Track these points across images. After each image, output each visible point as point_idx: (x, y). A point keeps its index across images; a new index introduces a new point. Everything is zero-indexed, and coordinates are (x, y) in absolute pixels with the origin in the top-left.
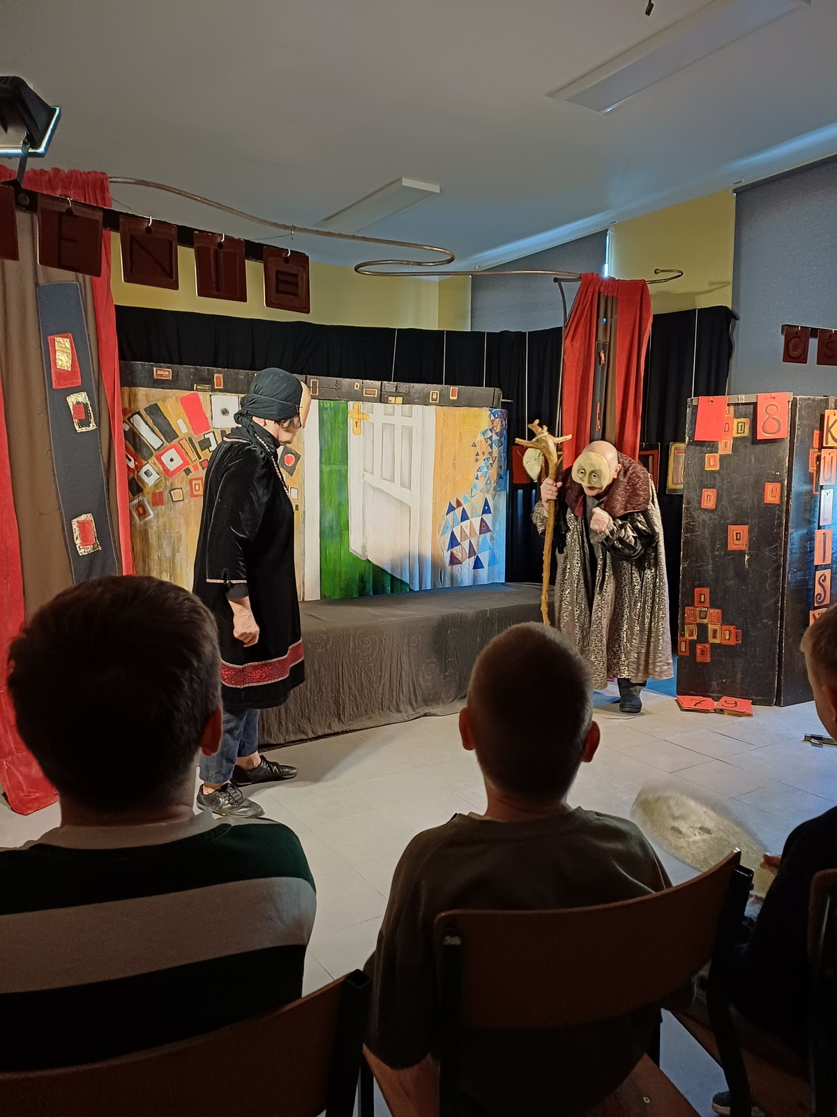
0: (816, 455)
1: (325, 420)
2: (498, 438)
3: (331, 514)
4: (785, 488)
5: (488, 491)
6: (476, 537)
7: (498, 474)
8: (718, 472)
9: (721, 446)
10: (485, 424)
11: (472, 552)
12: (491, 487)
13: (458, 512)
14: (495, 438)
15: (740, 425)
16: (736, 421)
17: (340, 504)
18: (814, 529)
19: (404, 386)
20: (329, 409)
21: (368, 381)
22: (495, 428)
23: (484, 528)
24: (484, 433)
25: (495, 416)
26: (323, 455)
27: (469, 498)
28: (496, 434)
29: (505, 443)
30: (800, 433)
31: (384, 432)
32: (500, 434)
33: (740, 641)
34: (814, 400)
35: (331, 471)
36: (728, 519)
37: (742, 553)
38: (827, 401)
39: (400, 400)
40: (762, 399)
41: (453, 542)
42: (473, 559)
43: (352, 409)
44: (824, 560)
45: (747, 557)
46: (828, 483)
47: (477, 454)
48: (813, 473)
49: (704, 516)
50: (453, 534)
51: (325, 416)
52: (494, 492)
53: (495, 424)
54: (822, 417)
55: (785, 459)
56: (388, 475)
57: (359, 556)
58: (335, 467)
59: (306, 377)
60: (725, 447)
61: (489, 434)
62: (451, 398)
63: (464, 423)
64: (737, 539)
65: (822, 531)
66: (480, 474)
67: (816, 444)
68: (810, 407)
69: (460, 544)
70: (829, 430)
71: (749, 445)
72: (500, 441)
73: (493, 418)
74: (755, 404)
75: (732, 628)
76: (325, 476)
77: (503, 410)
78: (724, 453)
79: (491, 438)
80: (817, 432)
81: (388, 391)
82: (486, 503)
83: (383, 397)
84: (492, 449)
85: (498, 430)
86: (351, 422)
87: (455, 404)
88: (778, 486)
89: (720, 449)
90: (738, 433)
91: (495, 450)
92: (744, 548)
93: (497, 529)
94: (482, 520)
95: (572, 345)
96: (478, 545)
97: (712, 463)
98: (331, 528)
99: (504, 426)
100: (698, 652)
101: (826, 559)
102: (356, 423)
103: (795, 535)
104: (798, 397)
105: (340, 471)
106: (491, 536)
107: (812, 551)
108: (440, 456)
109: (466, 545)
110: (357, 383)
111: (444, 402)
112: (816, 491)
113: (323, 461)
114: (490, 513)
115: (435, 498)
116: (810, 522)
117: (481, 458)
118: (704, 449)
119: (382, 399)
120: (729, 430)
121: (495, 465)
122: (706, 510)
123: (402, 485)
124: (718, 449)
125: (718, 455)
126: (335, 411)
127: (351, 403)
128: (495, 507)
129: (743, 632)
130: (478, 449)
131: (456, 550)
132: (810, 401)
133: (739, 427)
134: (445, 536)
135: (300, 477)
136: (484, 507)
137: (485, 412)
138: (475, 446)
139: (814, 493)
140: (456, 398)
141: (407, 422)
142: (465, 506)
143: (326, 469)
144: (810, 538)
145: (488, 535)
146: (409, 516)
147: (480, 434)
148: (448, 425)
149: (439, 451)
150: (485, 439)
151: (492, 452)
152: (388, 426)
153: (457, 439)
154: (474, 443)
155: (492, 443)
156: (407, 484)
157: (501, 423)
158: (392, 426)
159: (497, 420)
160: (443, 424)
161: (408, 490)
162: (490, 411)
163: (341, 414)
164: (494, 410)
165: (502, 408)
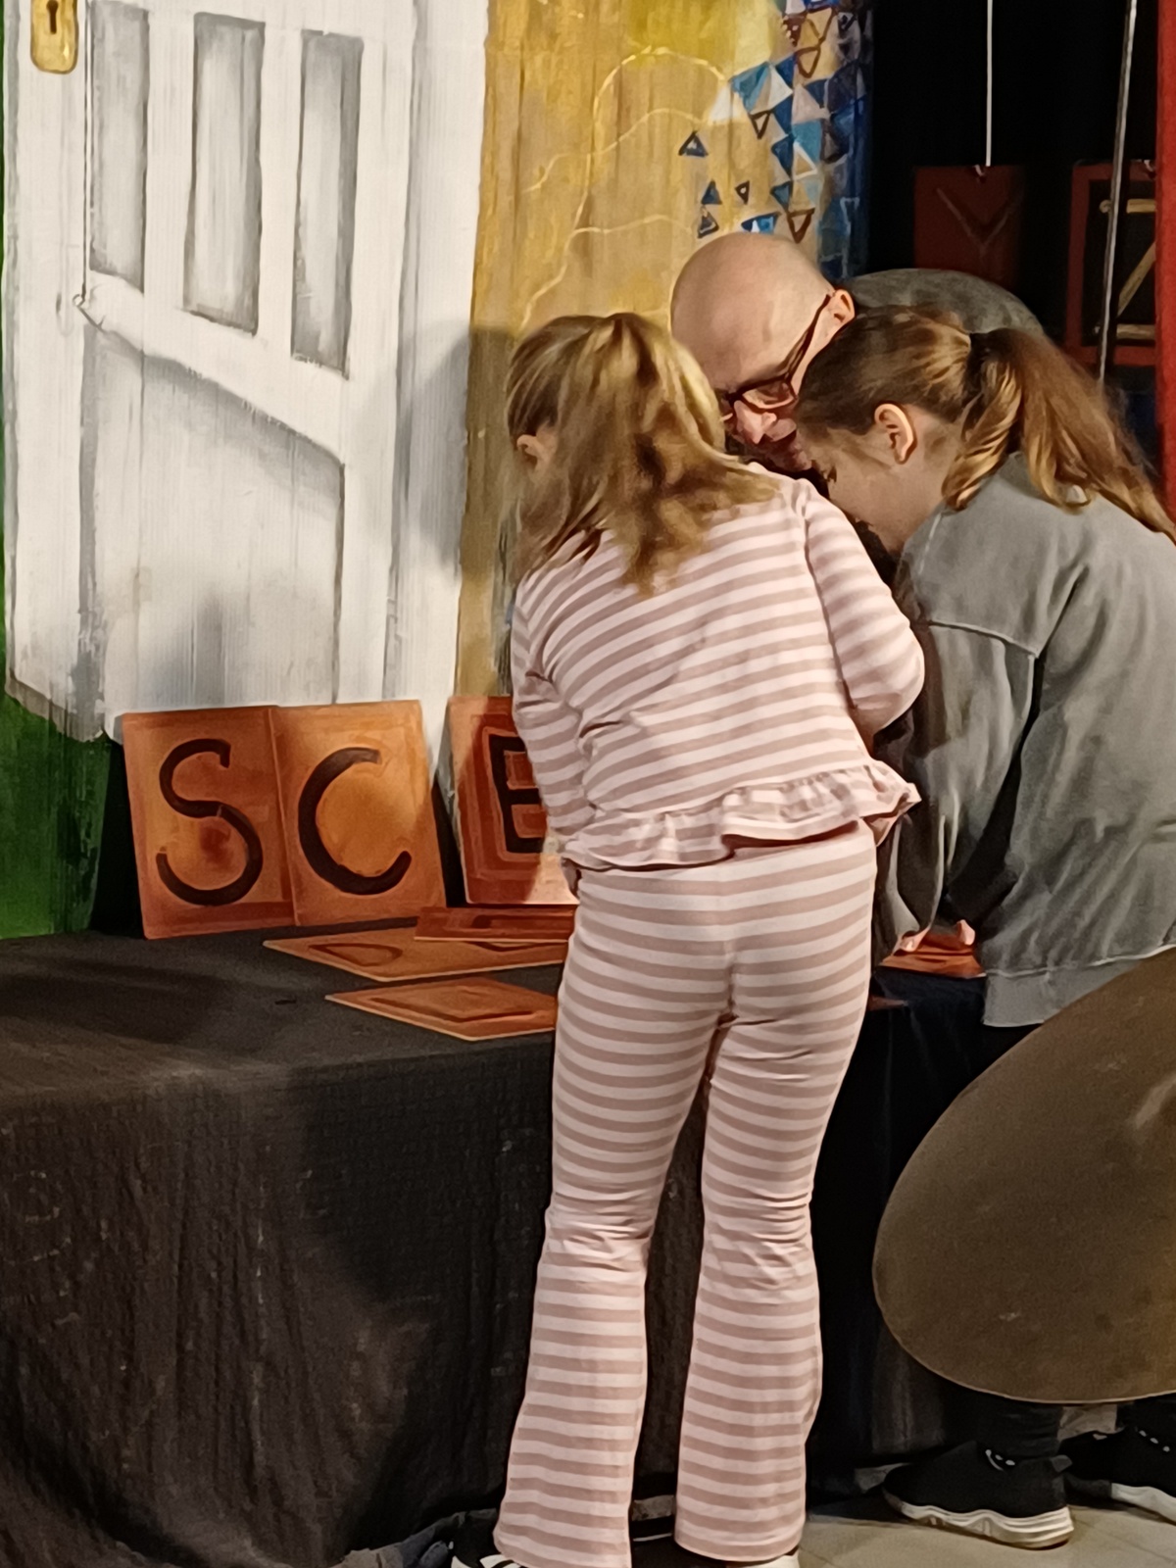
2: (824, 113)
14: (807, 110)
22: (807, 61)
24: (748, 85)
28: (815, 90)
31: (208, 66)
32: (833, 94)
47: (710, 197)
53: (808, 39)
56: (220, 288)
57: (56, 721)
61: (777, 90)
63: (641, 25)
72: (831, 127)
73: (794, 5)
79: (783, 111)
84: (788, 170)
85: (824, 71)
86: (22, 7)
91: (810, 175)
102: (52, 7)
108: (506, 199)
117: (730, 216)
123: (303, 346)
130: (714, 167)
138: (700, 152)
141: (334, 12)
146: (332, 512)
147: (724, 92)
148: (553, 36)
149: (505, 173)
150: (754, 118)
151: (789, 185)
152: (224, 29)
153: (603, 112)
154: (693, 137)
155: (790, 140)
156: (326, 340)
157: (842, 32)
158: (250, 34)
159: (820, 18)
160: (529, 30)
161: (333, 378)
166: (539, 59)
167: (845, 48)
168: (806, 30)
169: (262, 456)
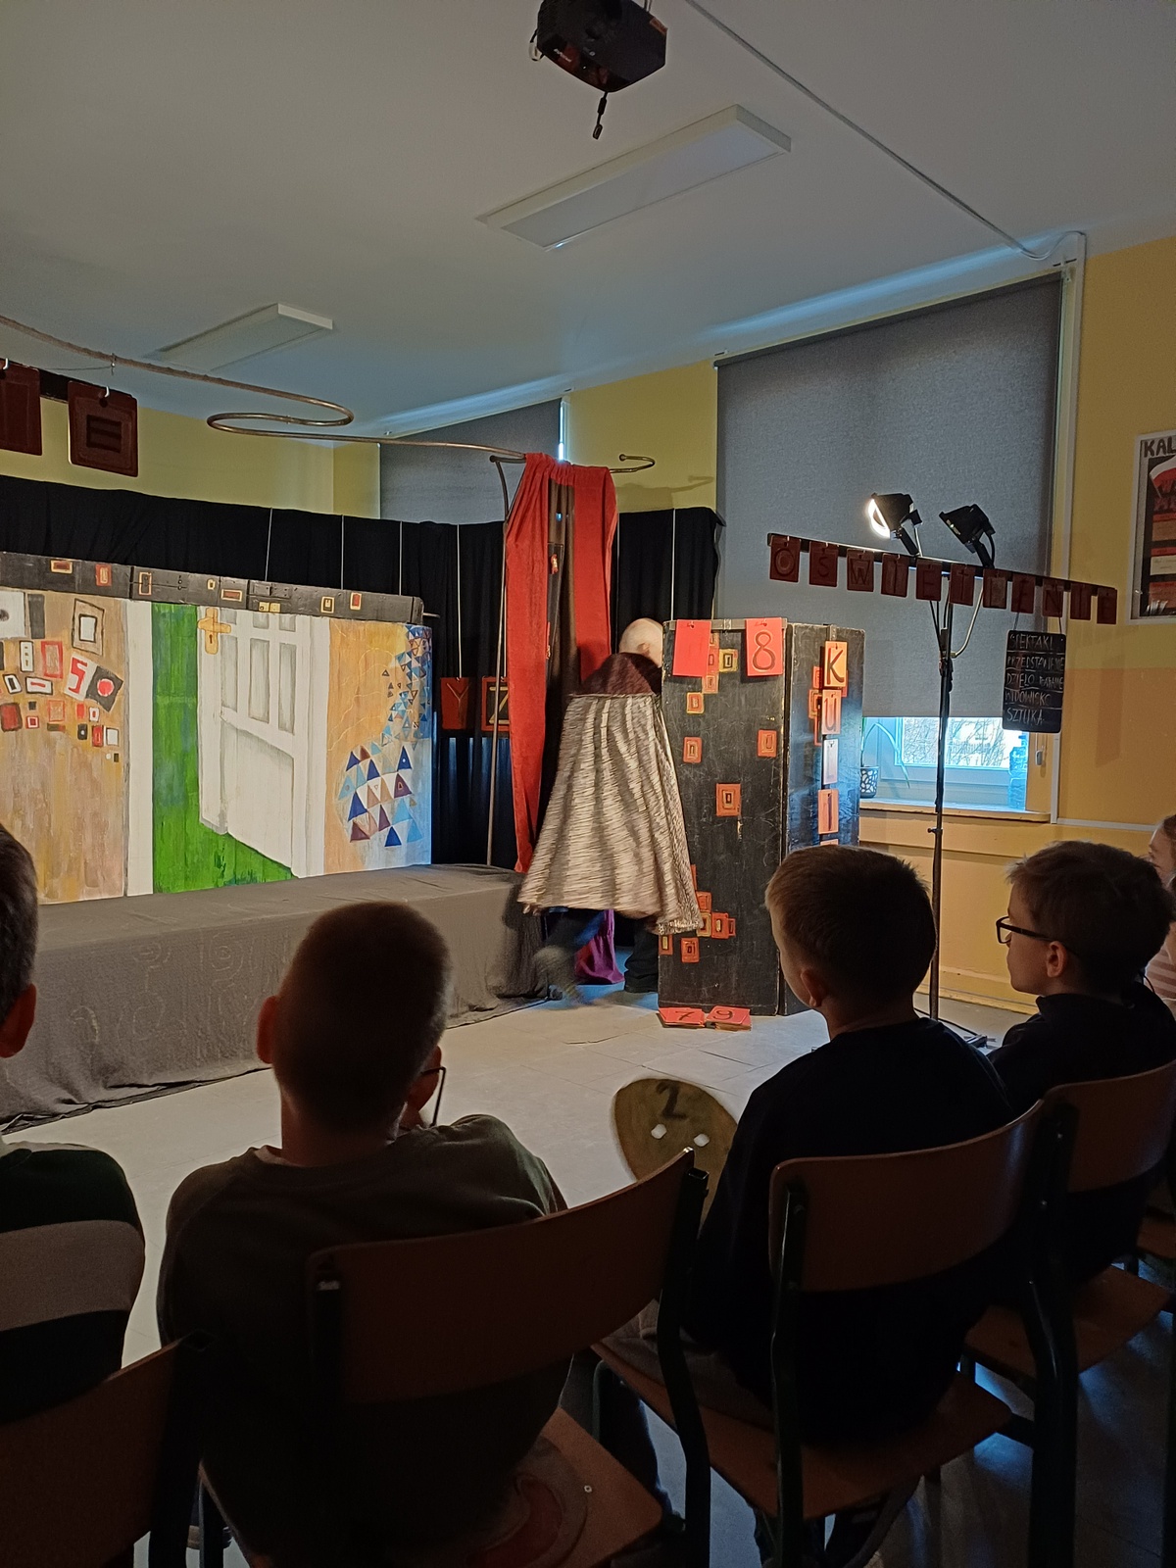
0: (816, 697)
1: (162, 631)
2: (420, 665)
3: (170, 767)
4: (782, 737)
5: (406, 738)
6: (390, 800)
7: (420, 715)
8: (702, 716)
9: (705, 682)
10: (401, 647)
11: (384, 822)
12: (409, 732)
13: (364, 765)
14: (415, 664)
15: (726, 657)
16: (722, 652)
17: (185, 754)
18: (817, 789)
19: (282, 589)
20: (167, 615)
21: (228, 578)
22: (415, 652)
23: (401, 788)
24: (400, 658)
25: (414, 635)
26: (159, 681)
27: (380, 747)
28: (417, 659)
29: (429, 673)
30: (796, 669)
31: (254, 652)
32: (422, 661)
33: (734, 934)
34: (812, 629)
35: (170, 706)
36: (716, 776)
37: (733, 820)
38: (827, 630)
39: (276, 607)
40: (752, 626)
41: (357, 808)
42: (386, 831)
43: (203, 617)
44: (830, 827)
45: (739, 825)
46: (832, 732)
47: (391, 687)
48: (813, 720)
49: (687, 772)
50: (356, 794)
51: (162, 625)
52: (414, 739)
53: (415, 646)
54: (822, 650)
55: (780, 701)
56: (259, 712)
57: (214, 829)
58: (178, 700)
59: (132, 569)
60: (710, 685)
61: (408, 659)
62: (352, 607)
63: (371, 642)
64: (727, 802)
65: (826, 791)
66: (394, 714)
67: (816, 684)
68: (808, 637)
69: (366, 811)
70: (830, 667)
71: (738, 682)
72: (422, 669)
73: (411, 637)
74: (743, 632)
75: (724, 916)
76: (162, 712)
77: (425, 628)
78: (710, 692)
79: (409, 665)
80: (816, 669)
81: (259, 593)
82: (404, 754)
83: (250, 602)
84: (411, 680)
85: (419, 654)
86: (202, 637)
87: (357, 616)
88: (773, 734)
89: (704, 687)
90: (724, 667)
91: (416, 681)
92: (736, 813)
93: (420, 790)
94: (399, 779)
95: (517, 546)
96: (392, 813)
97: (695, 705)
98: (170, 788)
99: (427, 649)
100: (684, 949)
101: (833, 826)
102: (211, 636)
103: (795, 796)
104: (793, 625)
105: (185, 706)
106: (411, 800)
107: (816, 816)
108: (336, 688)
109: (375, 812)
110: (212, 581)
111: (341, 612)
112: (818, 741)
113: (159, 689)
114: (410, 767)
115: (329, 746)
116: (811, 780)
117: (396, 691)
118: (685, 686)
119: (249, 605)
120: (712, 664)
121: (416, 702)
122: (689, 764)
123: (282, 727)
124: (701, 687)
125: (701, 695)
126: (178, 619)
127: (202, 609)
128: (416, 760)
129: (736, 919)
130: (392, 679)
131: (362, 820)
132: (808, 631)
133: (725, 660)
134: (345, 799)
135: (122, 714)
136: (401, 760)
137: (401, 629)
138: (388, 675)
139: (816, 743)
140: (359, 608)
141: (288, 638)
142: (374, 758)
143: (163, 701)
144: (812, 800)
145: (406, 798)
146: (291, 770)
147: (394, 659)
149: (336, 680)
150: (402, 666)
151: (411, 684)
152: (258, 642)
153: (361, 665)
154: (386, 671)
155: (411, 672)
156: (288, 725)
157: (424, 644)
158: (266, 644)
159: (418, 641)
160: (342, 643)
161: (290, 735)
162: (409, 628)
163: (186, 625)
164: (414, 627)
165: (424, 625)
167: (425, 648)
168: (414, 643)
169: (272, 757)
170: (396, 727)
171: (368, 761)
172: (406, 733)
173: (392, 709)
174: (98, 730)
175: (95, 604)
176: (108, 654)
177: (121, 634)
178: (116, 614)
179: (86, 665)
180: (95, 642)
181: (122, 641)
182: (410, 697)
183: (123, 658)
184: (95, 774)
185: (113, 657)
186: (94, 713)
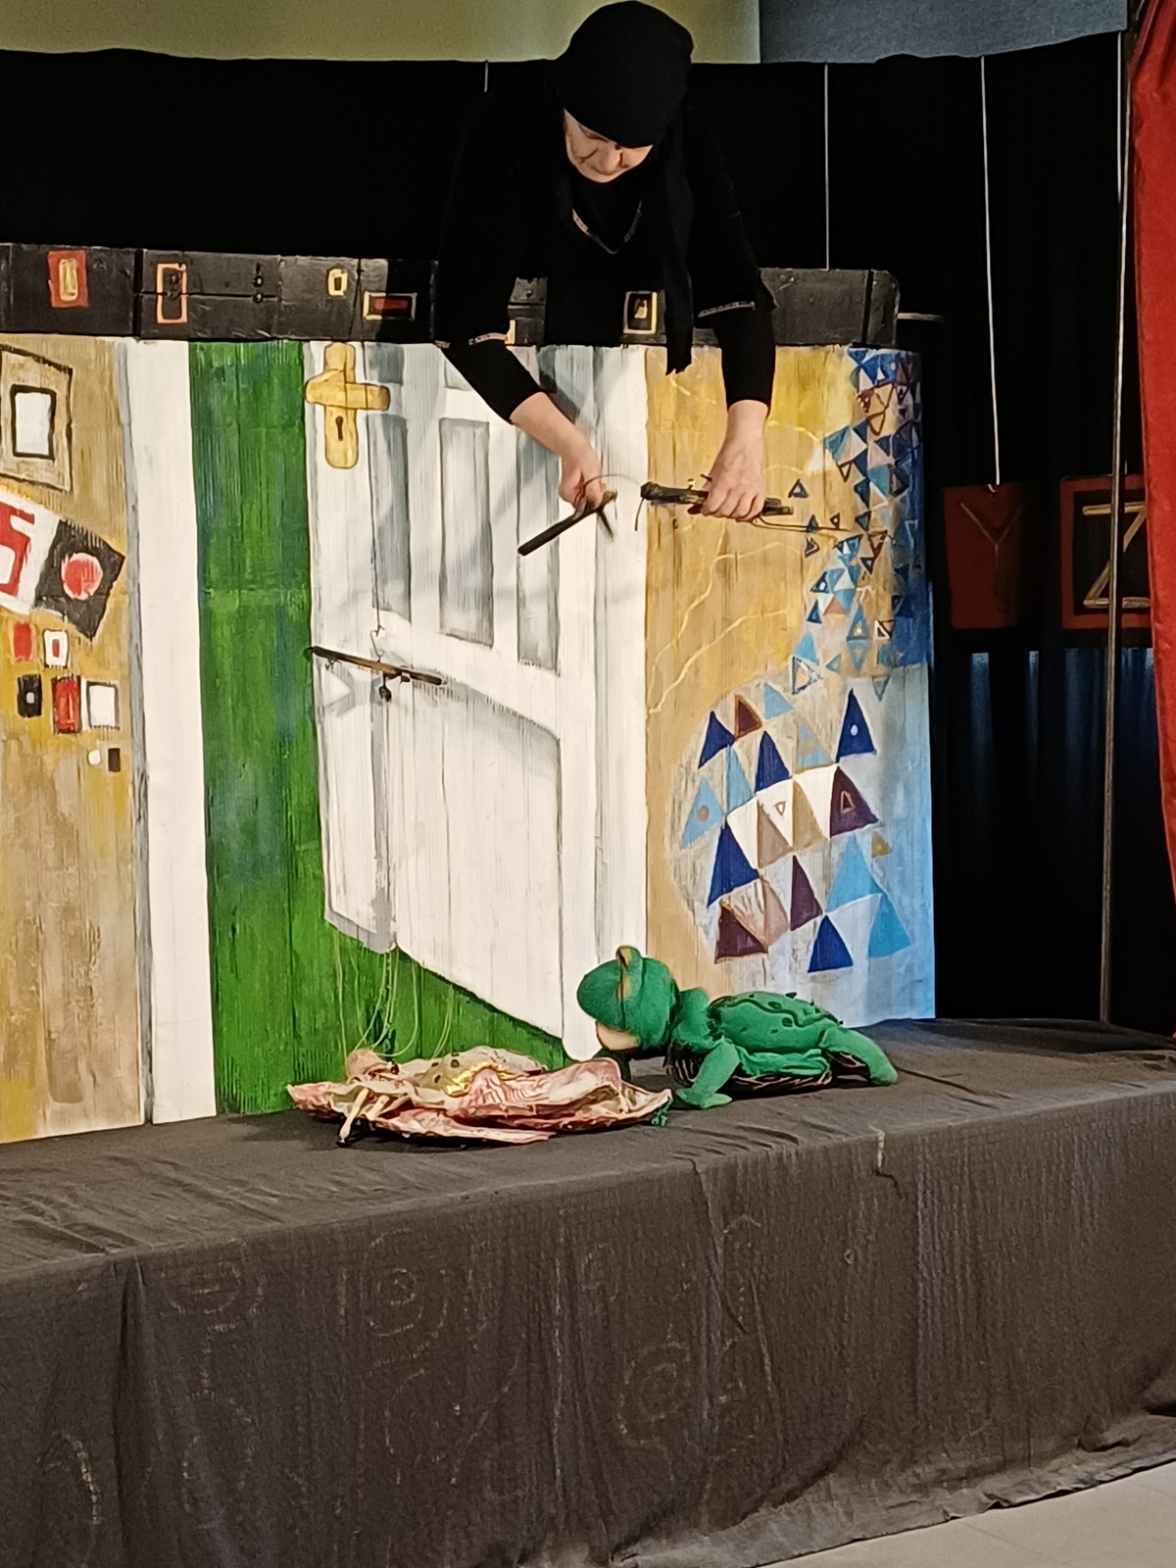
1: (217, 415)
2: (891, 460)
3: (247, 779)
5: (859, 667)
6: (818, 844)
7: (896, 599)
10: (839, 412)
11: (804, 904)
12: (866, 650)
13: (747, 749)
14: (878, 459)
17: (283, 741)
20: (230, 374)
22: (876, 423)
23: (849, 809)
24: (834, 444)
25: (873, 377)
26: (212, 551)
27: (787, 696)
28: (883, 443)
29: (916, 482)
31: (450, 456)
32: (897, 445)
35: (243, 616)
41: (731, 869)
42: (809, 930)
43: (319, 368)
47: (813, 526)
50: (726, 834)
51: (217, 402)
52: (882, 669)
53: (876, 408)
56: (466, 616)
57: (363, 939)
58: (260, 597)
61: (855, 446)
66: (824, 601)
69: (755, 875)
72: (896, 470)
73: (865, 383)
77: (903, 353)
79: (861, 461)
82: (853, 714)
84: (868, 505)
85: (889, 430)
86: (317, 422)
91: (883, 507)
93: (899, 809)
94: (841, 782)
95: (1165, 98)
96: (826, 877)
98: (250, 832)
99: (910, 415)
102: (339, 422)
105: (280, 612)
106: (878, 840)
108: (667, 538)
109: (779, 877)
110: (338, 273)
113: (214, 572)
114: (870, 748)
115: (652, 700)
117: (828, 538)
121: (883, 566)
123: (526, 655)
126: (257, 379)
127: (316, 349)
128: (891, 730)
130: (814, 505)
131: (744, 900)
134: (697, 845)
135: (125, 643)
136: (846, 730)
137: (837, 362)
138: (804, 494)
142: (771, 726)
143: (227, 604)
145: (864, 836)
146: (553, 773)
147: (818, 449)
148: (695, 418)
149: (666, 518)
150: (840, 467)
151: (868, 514)
152: (459, 429)
154: (798, 483)
155: (867, 482)
156: (543, 649)
157: (900, 401)
158: (479, 431)
159: (884, 392)
160: (677, 416)
161: (550, 676)
162: (857, 357)
163: (277, 393)
164: (872, 353)
165: (899, 346)
166: (686, 434)
167: (903, 412)
168: (874, 399)
169: (500, 735)
170: (831, 637)
171: (754, 738)
172: (859, 652)
173: (816, 589)
174: (68, 688)
175: (49, 356)
176: (86, 488)
177: (116, 431)
178: (102, 381)
179: (30, 519)
180: (51, 456)
181: (120, 449)
182: (865, 551)
183: (122, 495)
184: (64, 806)
185: (98, 493)
186: (56, 645)
